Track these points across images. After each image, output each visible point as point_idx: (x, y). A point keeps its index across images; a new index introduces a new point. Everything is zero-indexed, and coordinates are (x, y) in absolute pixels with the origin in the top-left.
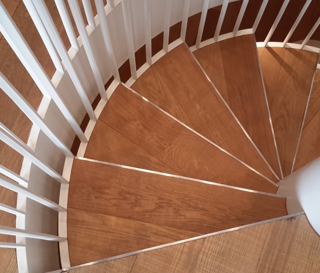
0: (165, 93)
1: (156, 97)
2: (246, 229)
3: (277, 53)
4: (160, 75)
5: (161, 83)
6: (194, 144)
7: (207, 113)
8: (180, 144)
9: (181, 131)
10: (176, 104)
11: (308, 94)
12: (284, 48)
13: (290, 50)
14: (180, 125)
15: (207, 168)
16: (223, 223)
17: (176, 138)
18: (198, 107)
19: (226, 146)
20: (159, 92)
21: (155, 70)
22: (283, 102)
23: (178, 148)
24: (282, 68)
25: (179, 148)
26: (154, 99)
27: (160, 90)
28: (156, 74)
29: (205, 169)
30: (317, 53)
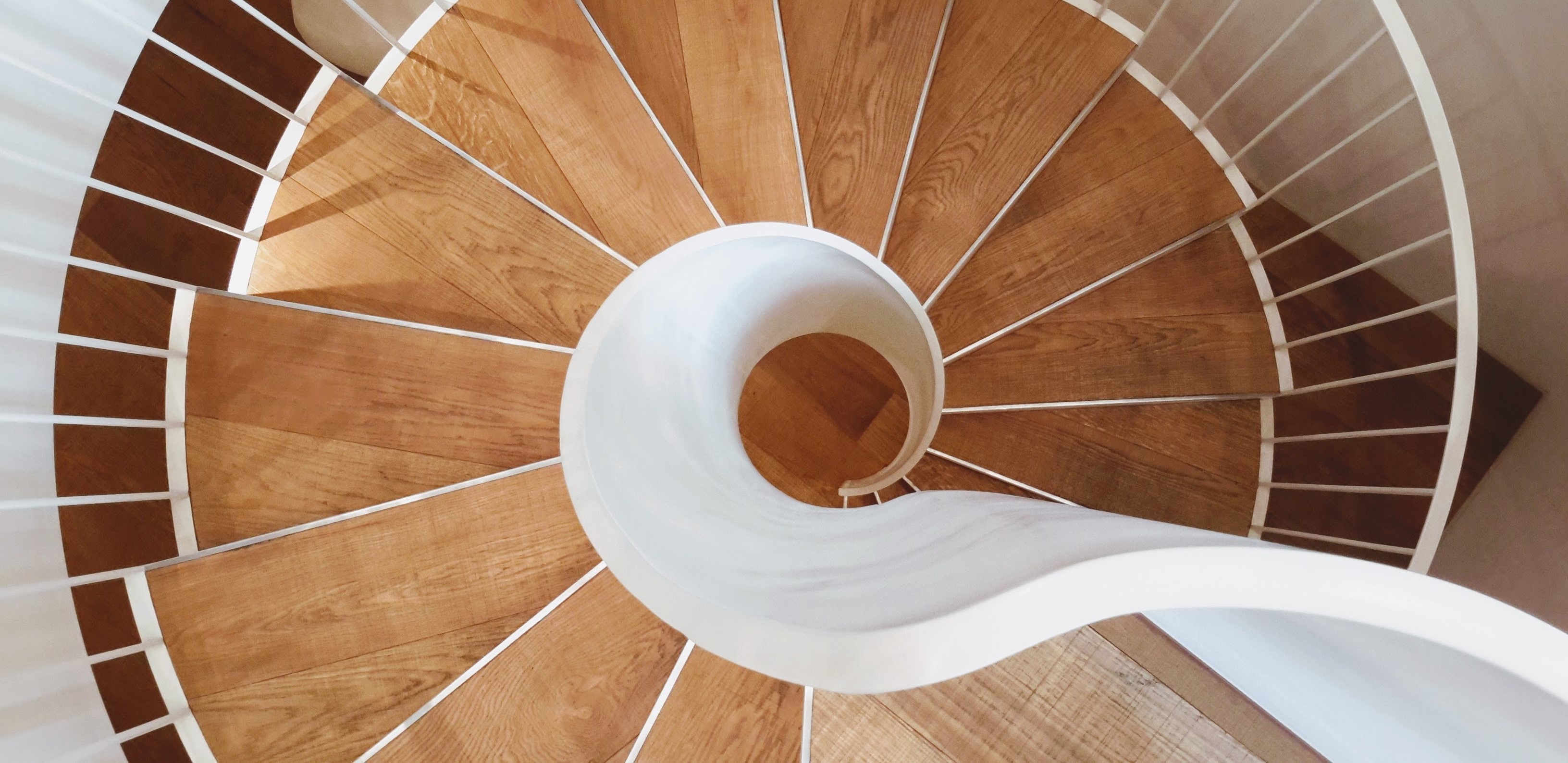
0: (303, 693)
1: (305, 729)
2: (815, 743)
3: (293, 210)
4: (233, 691)
5: (263, 697)
6: (502, 695)
7: (416, 575)
8: (488, 743)
9: (445, 723)
10: (353, 671)
11: (466, 164)
12: (284, 181)
13: (296, 163)
14: (422, 722)
15: (595, 681)
16: (780, 742)
17: (464, 750)
18: (386, 597)
19: (548, 548)
20: (292, 712)
21: (213, 702)
22: (466, 252)
23: (501, 755)
24: (352, 211)
25: (500, 751)
26: (312, 739)
27: (286, 709)
28: (224, 705)
29: (597, 687)
30: (335, 82)
